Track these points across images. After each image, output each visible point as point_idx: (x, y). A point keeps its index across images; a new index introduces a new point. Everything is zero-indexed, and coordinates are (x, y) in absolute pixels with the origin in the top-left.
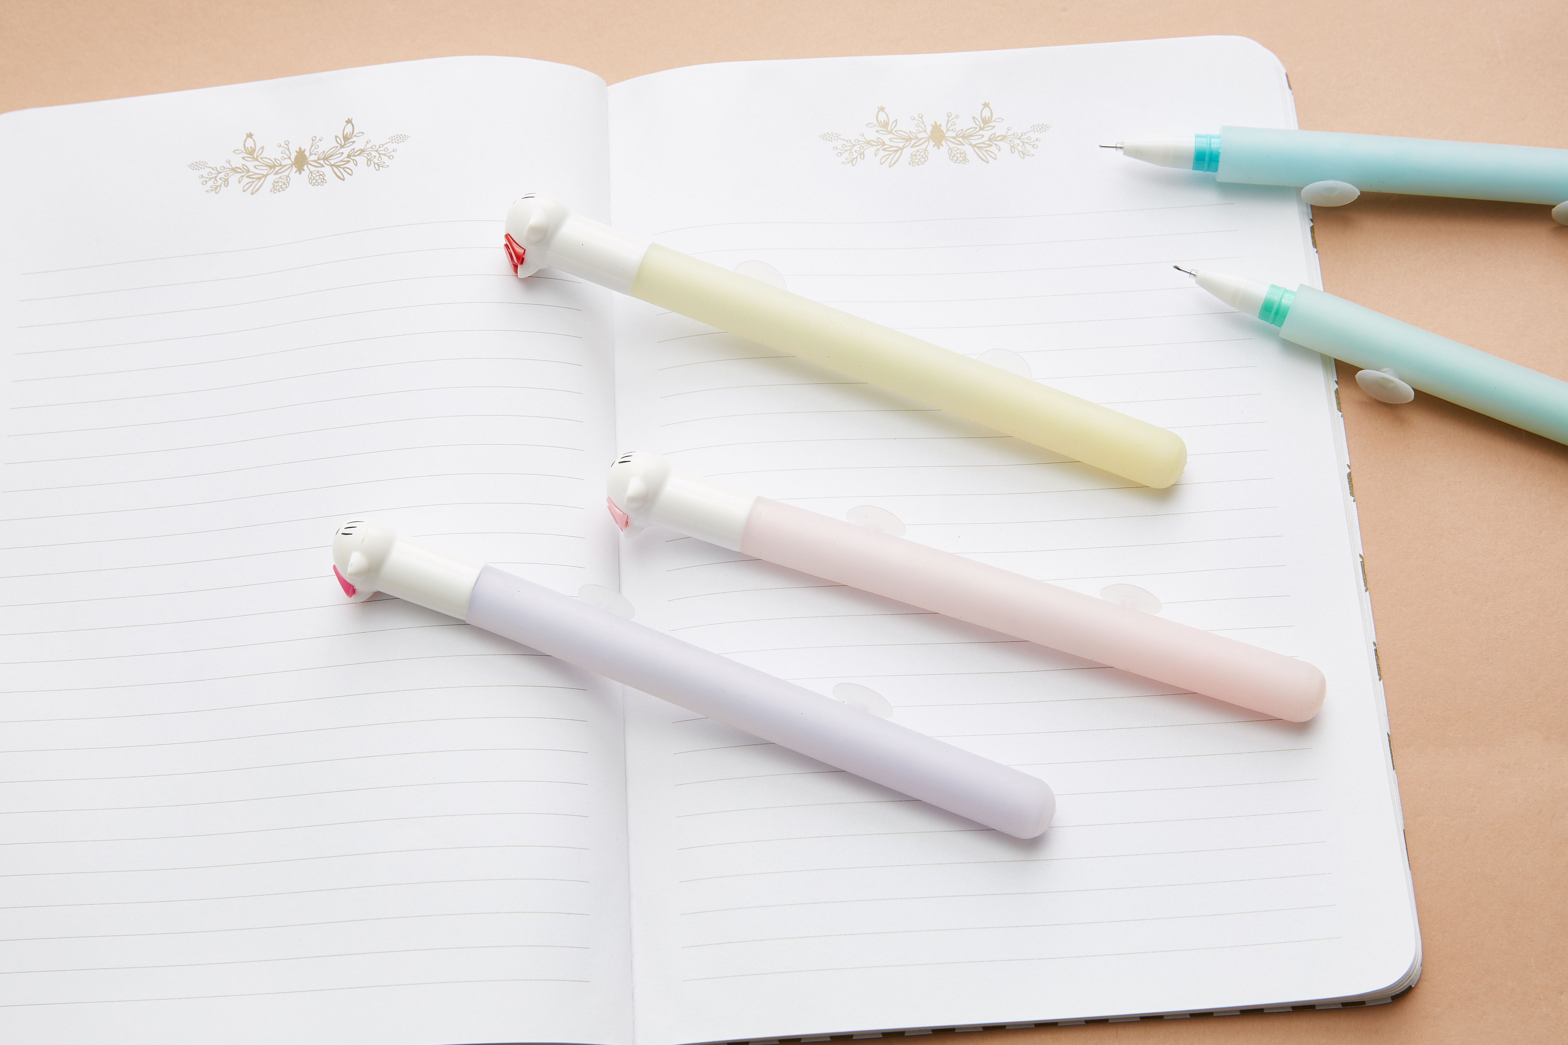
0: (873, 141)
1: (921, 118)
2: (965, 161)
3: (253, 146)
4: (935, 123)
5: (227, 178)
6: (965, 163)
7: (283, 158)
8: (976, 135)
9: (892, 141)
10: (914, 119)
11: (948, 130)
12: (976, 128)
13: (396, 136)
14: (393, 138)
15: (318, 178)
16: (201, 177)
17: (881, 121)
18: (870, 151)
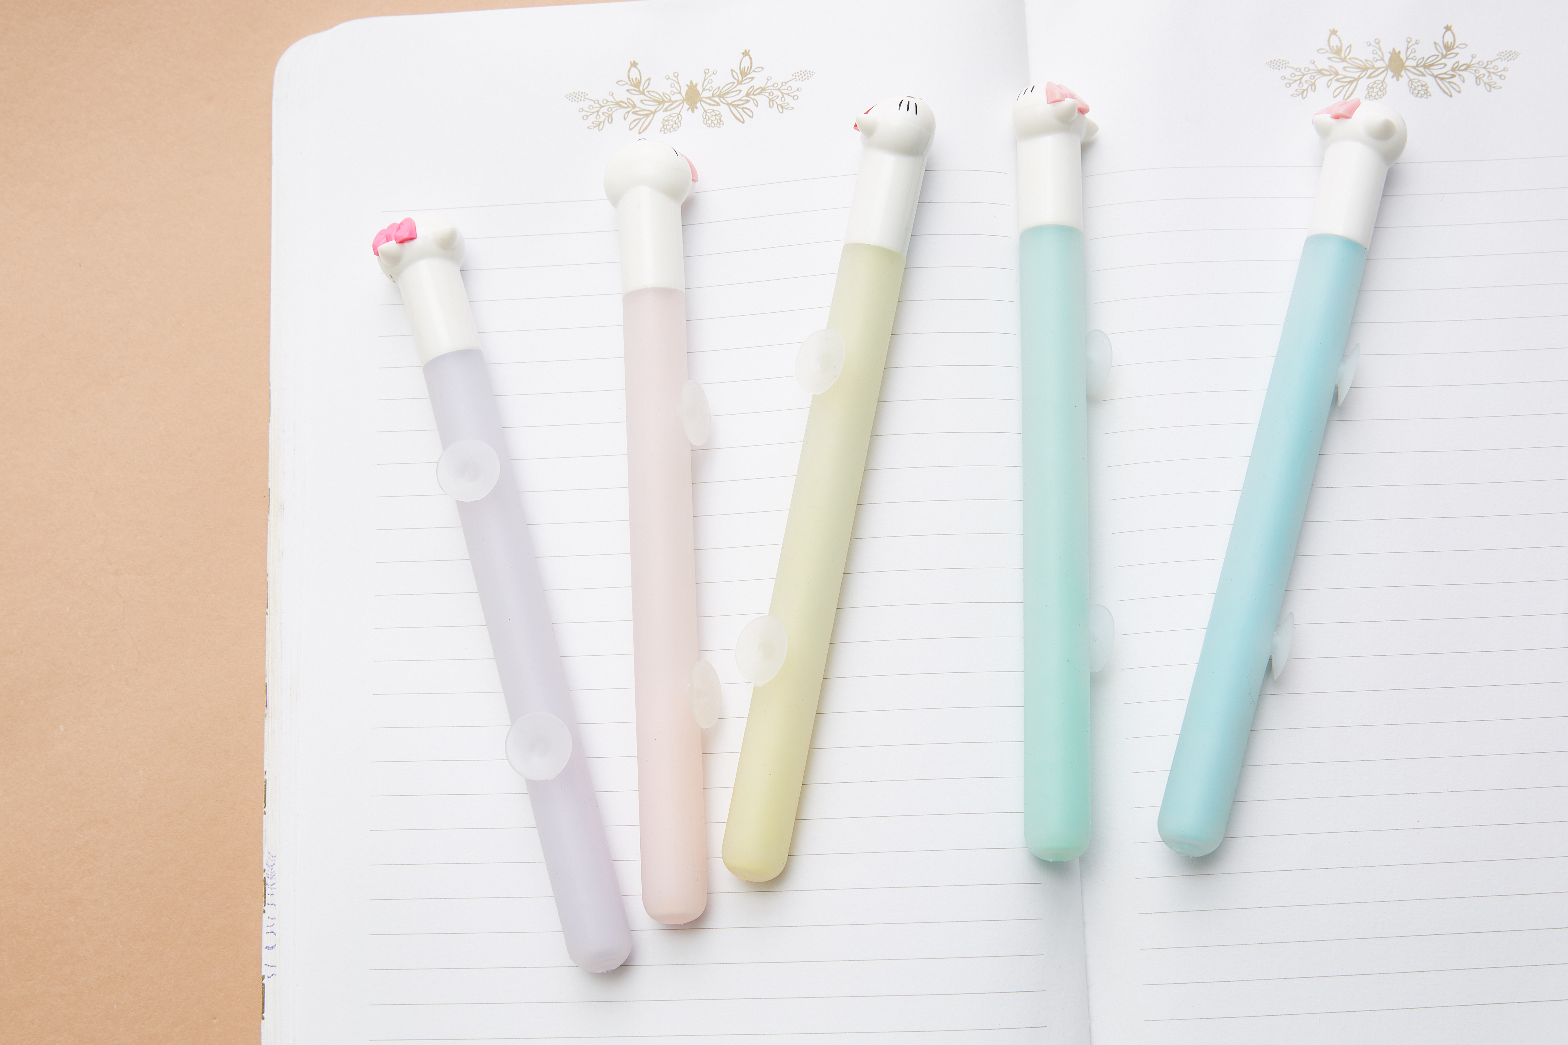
0: (1325, 70)
1: (1378, 43)
2: (1427, 95)
3: (639, 78)
4: (1394, 50)
5: (610, 113)
6: (1427, 98)
7: (672, 93)
8: (1438, 64)
9: (1346, 70)
10: (1370, 45)
11: (1407, 59)
12: (1438, 56)
13: (800, 73)
14: (797, 75)
15: (713, 118)
16: (581, 110)
17: (1333, 47)
18: (1322, 82)
